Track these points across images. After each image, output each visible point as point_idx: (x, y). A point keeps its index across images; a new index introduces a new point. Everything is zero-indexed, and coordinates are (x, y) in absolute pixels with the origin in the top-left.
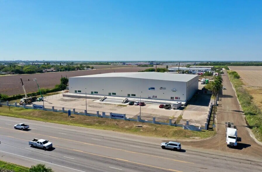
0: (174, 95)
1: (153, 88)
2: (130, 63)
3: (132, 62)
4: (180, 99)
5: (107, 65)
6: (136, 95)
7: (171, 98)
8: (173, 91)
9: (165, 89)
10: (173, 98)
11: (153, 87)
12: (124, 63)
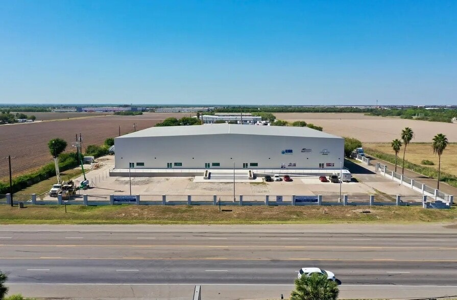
0: (325, 160)
1: (290, 151)
2: (93, 109)
3: (96, 106)
4: (333, 165)
5: (44, 113)
6: (258, 164)
7: (320, 165)
8: (323, 154)
9: (309, 150)
10: (323, 164)
11: (290, 149)
12: (79, 108)
